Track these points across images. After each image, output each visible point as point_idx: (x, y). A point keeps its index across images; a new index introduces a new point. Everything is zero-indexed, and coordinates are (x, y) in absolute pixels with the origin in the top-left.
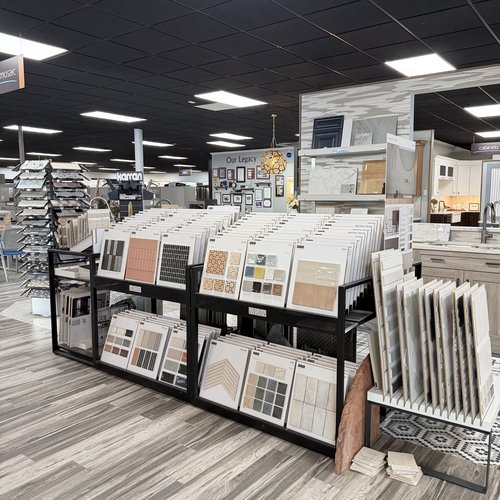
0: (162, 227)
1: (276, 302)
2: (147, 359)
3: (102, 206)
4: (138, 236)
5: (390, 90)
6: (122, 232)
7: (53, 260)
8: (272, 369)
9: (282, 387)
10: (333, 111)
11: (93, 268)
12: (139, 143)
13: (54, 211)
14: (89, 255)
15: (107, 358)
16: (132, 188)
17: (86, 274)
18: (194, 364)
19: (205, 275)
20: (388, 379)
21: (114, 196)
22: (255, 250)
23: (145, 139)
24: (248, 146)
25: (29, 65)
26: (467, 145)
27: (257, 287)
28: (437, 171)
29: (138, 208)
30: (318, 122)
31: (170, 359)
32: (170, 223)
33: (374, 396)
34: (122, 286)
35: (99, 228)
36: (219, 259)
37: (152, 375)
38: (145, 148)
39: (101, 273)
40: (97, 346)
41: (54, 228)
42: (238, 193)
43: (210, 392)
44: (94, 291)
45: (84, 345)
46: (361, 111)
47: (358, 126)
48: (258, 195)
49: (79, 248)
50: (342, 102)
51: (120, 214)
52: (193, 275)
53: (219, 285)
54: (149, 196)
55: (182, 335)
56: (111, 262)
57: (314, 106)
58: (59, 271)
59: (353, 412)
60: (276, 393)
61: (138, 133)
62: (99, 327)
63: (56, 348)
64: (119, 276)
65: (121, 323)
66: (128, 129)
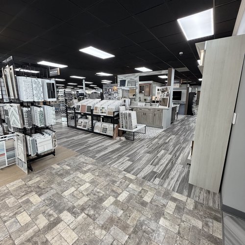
0: (87, 103)
1: (105, 115)
2: (85, 126)
3: (75, 99)
4: (83, 104)
5: (134, 75)
6: (80, 104)
7: (67, 109)
8: (105, 126)
9: (107, 129)
10: (124, 79)
11: (75, 111)
12: (84, 82)
13: (66, 100)
14: (74, 108)
15: (78, 127)
16: (82, 94)
17: (73, 112)
18: (93, 127)
19: (94, 111)
20: (121, 127)
21: (78, 96)
22: (102, 107)
23: (86, 81)
24: (112, 83)
25: (61, 69)
26: (164, 83)
27: (102, 113)
28: (157, 90)
29: (83, 99)
30: (121, 81)
31: (89, 126)
32: (88, 102)
33: (119, 129)
34: (80, 113)
35: (76, 103)
36: (96, 108)
37: (86, 129)
38: (86, 84)
39: (76, 111)
40: (76, 125)
41: (66, 103)
42: (110, 95)
43: (96, 131)
44: (75, 115)
45: (73, 125)
46: (129, 79)
47: (128, 82)
48: (115, 95)
49: (72, 107)
50: (125, 77)
51: (79, 100)
52: (92, 111)
53: (96, 112)
54: (86, 96)
55: (91, 122)
56: (78, 110)
57: (120, 77)
58: (68, 111)
59: (116, 131)
60: (105, 130)
61: (84, 80)
62: (76, 122)
63: (68, 126)
64: (80, 112)
65: (80, 121)
66: (81, 80)
